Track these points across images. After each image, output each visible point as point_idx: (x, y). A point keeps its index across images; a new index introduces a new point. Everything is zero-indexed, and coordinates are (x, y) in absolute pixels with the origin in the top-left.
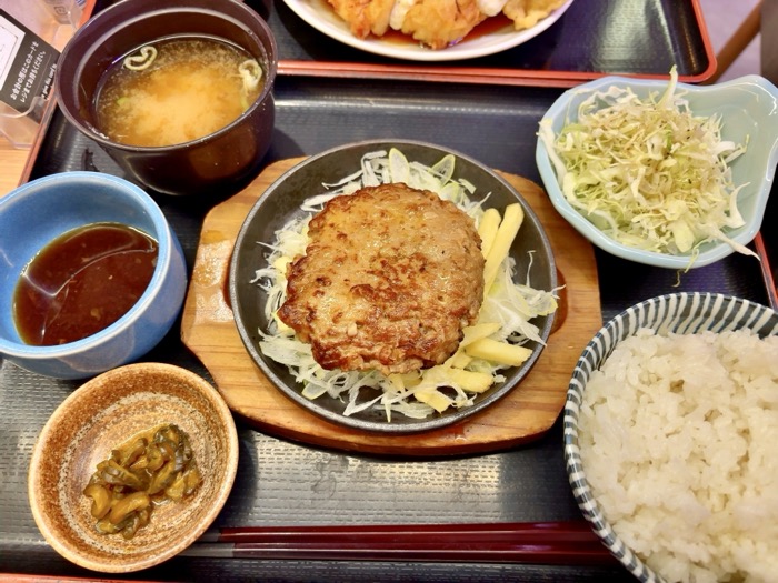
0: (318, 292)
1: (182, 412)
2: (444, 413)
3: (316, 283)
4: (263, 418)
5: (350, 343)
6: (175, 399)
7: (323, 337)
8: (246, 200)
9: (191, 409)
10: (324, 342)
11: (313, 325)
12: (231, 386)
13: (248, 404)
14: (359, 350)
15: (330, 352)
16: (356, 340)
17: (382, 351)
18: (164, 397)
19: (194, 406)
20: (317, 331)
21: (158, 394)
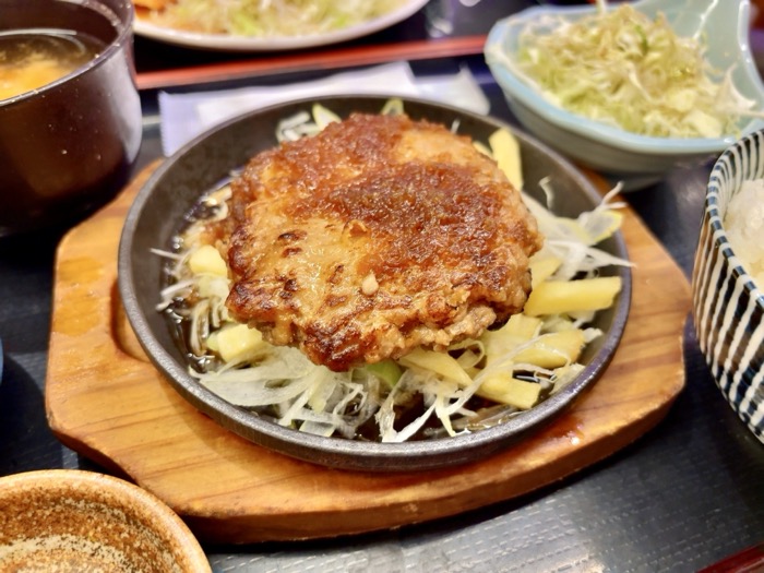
0: (288, 251)
1: (73, 562)
2: (535, 405)
3: (281, 241)
4: (237, 508)
5: (372, 308)
6: (53, 541)
7: (320, 312)
8: (118, 213)
9: (90, 547)
10: (324, 323)
11: (297, 302)
12: (163, 472)
13: (202, 492)
14: (389, 313)
15: (342, 333)
16: (380, 299)
17: (429, 302)
18: (31, 545)
19: (95, 539)
20: (305, 310)
21: (18, 544)
